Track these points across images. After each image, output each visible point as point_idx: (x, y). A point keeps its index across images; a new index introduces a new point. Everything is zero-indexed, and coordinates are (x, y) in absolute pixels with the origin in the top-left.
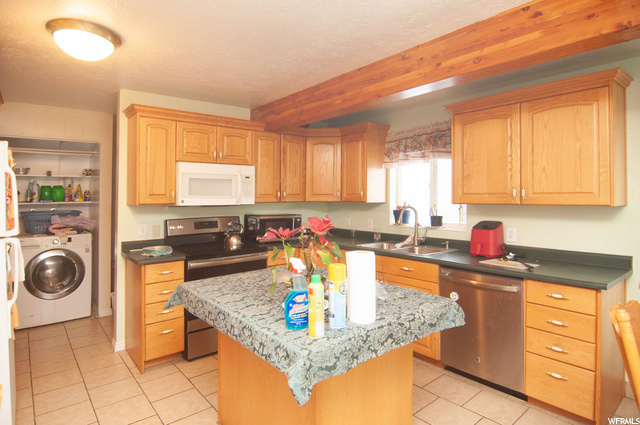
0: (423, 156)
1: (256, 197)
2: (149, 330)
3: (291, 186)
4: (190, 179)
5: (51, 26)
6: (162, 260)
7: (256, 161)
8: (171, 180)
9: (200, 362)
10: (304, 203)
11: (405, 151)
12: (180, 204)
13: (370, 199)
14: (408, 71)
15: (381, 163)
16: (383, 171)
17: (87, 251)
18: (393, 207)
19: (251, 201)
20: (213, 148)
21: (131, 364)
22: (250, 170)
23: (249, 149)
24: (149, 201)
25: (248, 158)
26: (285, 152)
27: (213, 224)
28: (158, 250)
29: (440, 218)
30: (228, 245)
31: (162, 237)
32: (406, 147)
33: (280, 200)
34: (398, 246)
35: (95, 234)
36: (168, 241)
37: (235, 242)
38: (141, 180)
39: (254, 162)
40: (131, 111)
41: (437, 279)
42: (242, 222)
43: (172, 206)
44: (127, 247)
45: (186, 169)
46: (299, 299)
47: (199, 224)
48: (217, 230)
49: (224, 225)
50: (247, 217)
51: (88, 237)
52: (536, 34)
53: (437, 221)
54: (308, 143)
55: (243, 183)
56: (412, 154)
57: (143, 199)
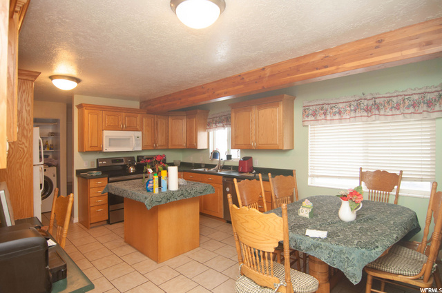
0: (223, 126)
1: (142, 147)
2: (92, 209)
3: (161, 140)
4: (110, 139)
5: (52, 78)
6: (97, 177)
7: (143, 129)
8: (100, 139)
9: (116, 225)
10: (168, 149)
11: (216, 124)
12: (105, 151)
13: (199, 147)
14: (204, 93)
15: (205, 129)
16: (206, 133)
17: (54, 176)
18: (211, 151)
19: (140, 149)
20: (120, 123)
21: (82, 226)
22: (139, 134)
23: (138, 123)
24: (90, 149)
25: (138, 127)
26: (157, 124)
27: (121, 161)
28: (95, 173)
29: (231, 156)
30: (129, 170)
31: (95, 167)
32: (216, 121)
33: (155, 149)
34: (212, 170)
35: (58, 167)
36: (98, 169)
37: (132, 169)
38: (86, 139)
39: (141, 130)
40: (80, 106)
41: (222, 183)
42: (136, 160)
43: (101, 152)
44: (79, 172)
45: (107, 134)
46: (151, 182)
47: (114, 160)
48: (123, 164)
49: (126, 161)
50: (138, 157)
51: (54, 169)
52: (242, 86)
53: (229, 157)
54: (170, 119)
55: (136, 140)
56: (218, 125)
57: (87, 148)
